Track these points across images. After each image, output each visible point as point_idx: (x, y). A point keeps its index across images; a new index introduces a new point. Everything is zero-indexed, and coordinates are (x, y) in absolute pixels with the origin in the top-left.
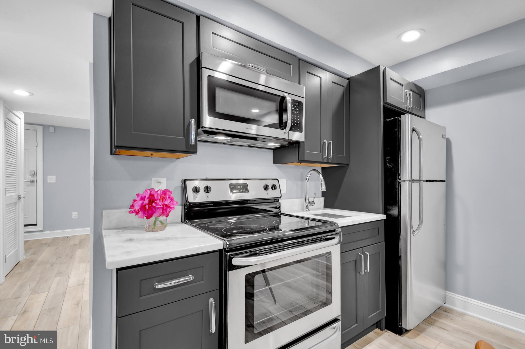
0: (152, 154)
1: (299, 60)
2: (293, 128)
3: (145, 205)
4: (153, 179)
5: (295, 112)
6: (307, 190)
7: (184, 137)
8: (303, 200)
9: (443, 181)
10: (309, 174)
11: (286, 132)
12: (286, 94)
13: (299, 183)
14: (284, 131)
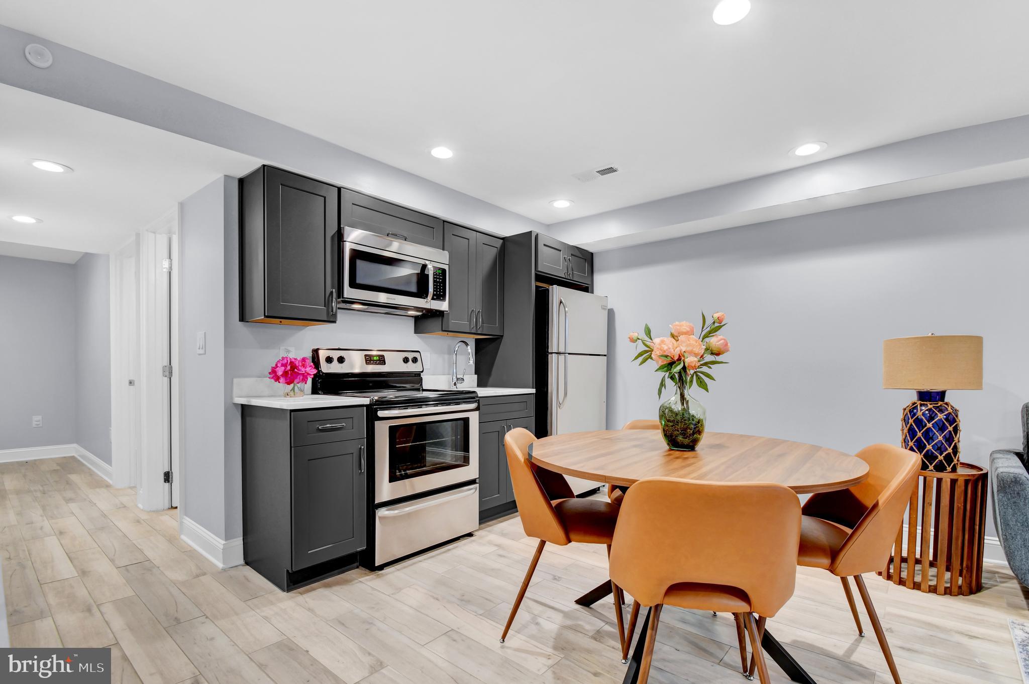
0: (281, 322)
1: (444, 221)
2: (435, 297)
3: (288, 371)
4: (281, 348)
5: (438, 280)
6: (455, 365)
7: (325, 307)
8: (450, 376)
9: (605, 355)
10: (457, 346)
11: (428, 301)
12: (427, 262)
13: (446, 356)
14: (426, 300)
